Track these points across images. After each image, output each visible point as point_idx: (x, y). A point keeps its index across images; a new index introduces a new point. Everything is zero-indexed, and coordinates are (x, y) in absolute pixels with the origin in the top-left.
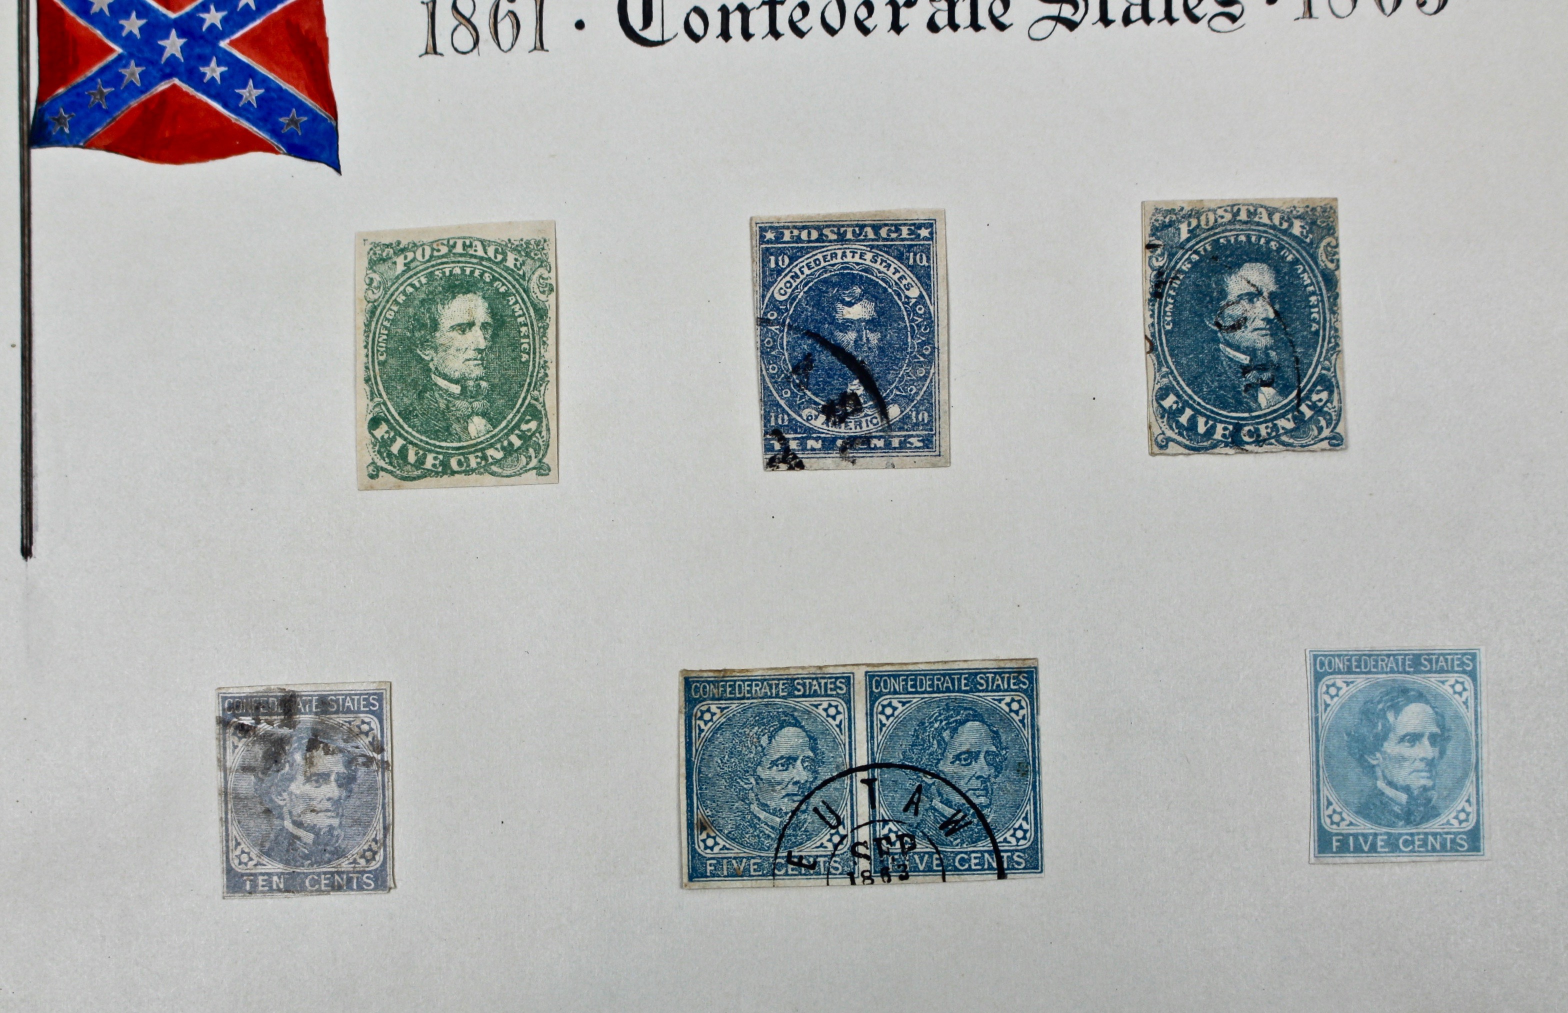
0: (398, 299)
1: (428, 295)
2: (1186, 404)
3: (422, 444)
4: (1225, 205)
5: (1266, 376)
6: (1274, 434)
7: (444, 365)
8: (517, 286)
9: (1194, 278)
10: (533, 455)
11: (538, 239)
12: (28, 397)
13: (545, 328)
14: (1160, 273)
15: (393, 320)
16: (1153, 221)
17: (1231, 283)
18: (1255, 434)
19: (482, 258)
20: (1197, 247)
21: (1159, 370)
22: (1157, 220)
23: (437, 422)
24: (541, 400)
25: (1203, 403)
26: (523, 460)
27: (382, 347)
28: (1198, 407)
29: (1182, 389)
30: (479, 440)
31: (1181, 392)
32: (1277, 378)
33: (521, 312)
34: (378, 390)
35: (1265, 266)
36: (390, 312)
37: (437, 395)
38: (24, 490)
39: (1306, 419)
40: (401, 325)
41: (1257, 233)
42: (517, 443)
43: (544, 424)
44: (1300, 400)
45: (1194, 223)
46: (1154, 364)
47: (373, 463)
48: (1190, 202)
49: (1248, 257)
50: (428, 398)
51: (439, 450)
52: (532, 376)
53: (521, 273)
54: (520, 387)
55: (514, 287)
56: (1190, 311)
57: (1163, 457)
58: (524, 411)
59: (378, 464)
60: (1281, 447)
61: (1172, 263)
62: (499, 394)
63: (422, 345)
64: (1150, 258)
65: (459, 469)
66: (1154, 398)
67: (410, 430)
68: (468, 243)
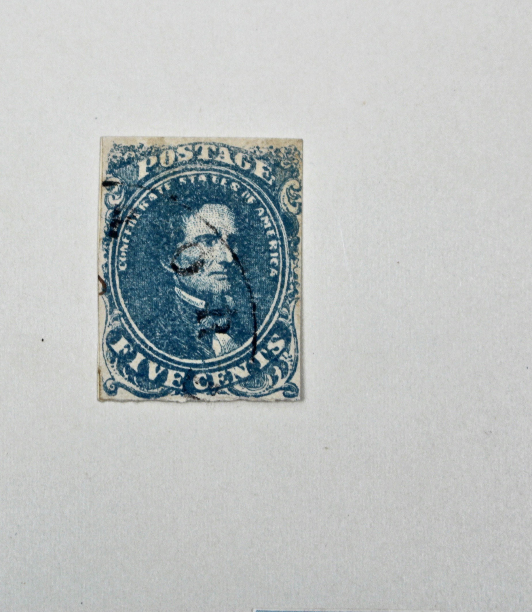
2: (138, 349)
4: (186, 143)
5: (221, 322)
6: (227, 382)
9: (150, 218)
14: (116, 211)
16: (111, 157)
17: (189, 224)
18: (208, 382)
20: (155, 186)
21: (111, 312)
22: (115, 157)
25: (155, 348)
28: (150, 353)
29: (134, 332)
31: (133, 336)
32: (233, 324)
35: (225, 208)
39: (261, 368)
41: (218, 173)
44: (255, 348)
45: (153, 160)
46: (106, 306)
48: (150, 139)
49: (207, 197)
56: (146, 252)
57: (112, 403)
60: (234, 396)
61: (129, 202)
64: (107, 196)
66: (105, 341)
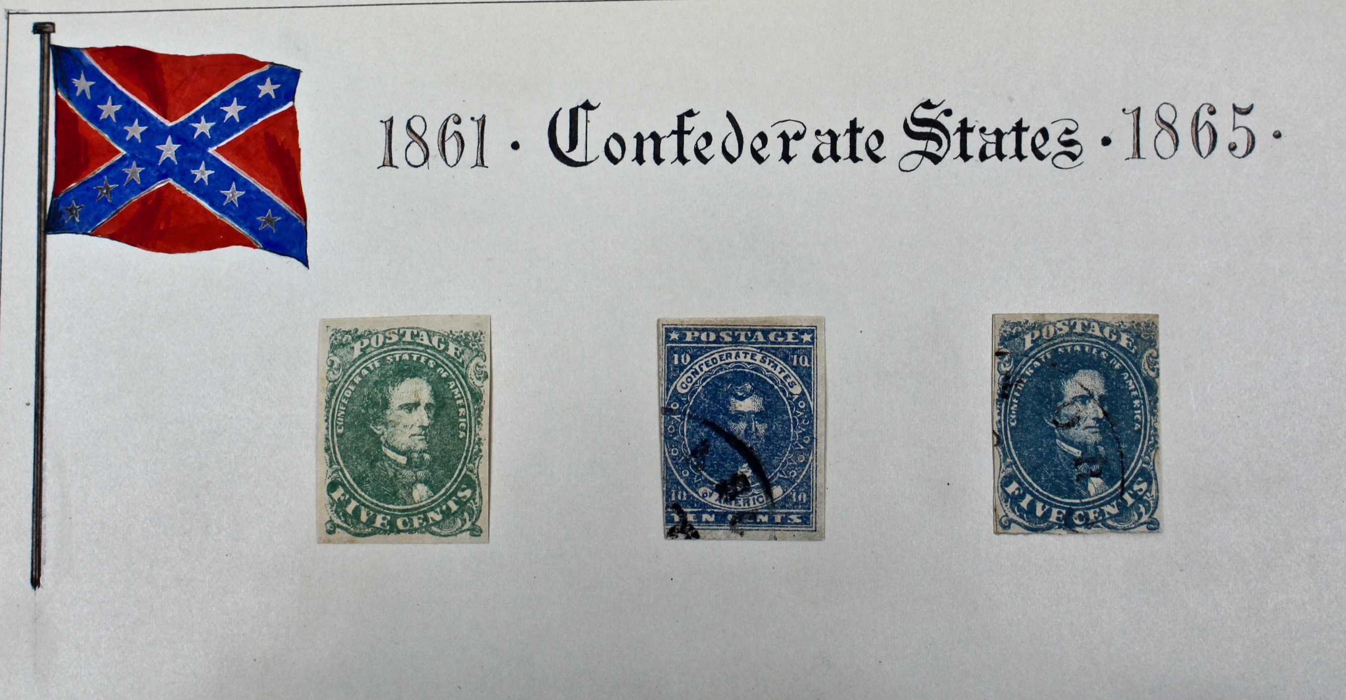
0: (355, 380)
1: (380, 378)
2: (1027, 491)
4: (1063, 318)
5: (1095, 468)
6: (1101, 518)
7: (392, 439)
8: (457, 372)
9: (1035, 382)
10: (468, 518)
11: (476, 331)
13: (481, 409)
14: (1007, 377)
15: (350, 398)
16: (1002, 332)
17: (1067, 387)
18: (1084, 518)
19: (427, 347)
20: (1039, 355)
21: (1004, 461)
22: (1005, 331)
23: (386, 487)
24: (475, 471)
25: (1041, 490)
26: (459, 522)
27: (340, 421)
28: (1037, 494)
29: (1023, 477)
30: (422, 504)
31: (1023, 480)
32: (1105, 470)
33: (459, 396)
34: (336, 459)
35: (1096, 373)
36: (348, 391)
37: (386, 465)
39: (1128, 506)
40: (357, 402)
41: (1090, 344)
42: (454, 507)
43: (477, 492)
44: (1123, 489)
45: (1037, 334)
46: (1000, 456)
47: (331, 521)
48: (1034, 315)
49: (1081, 365)
50: (378, 466)
52: (468, 451)
53: (460, 360)
54: (457, 460)
55: (454, 373)
56: (1032, 410)
57: (1006, 536)
58: (461, 481)
59: (335, 522)
60: (1107, 529)
61: (1018, 369)
63: (375, 420)
64: (999, 364)
65: (404, 529)
66: (999, 485)
68: (416, 333)
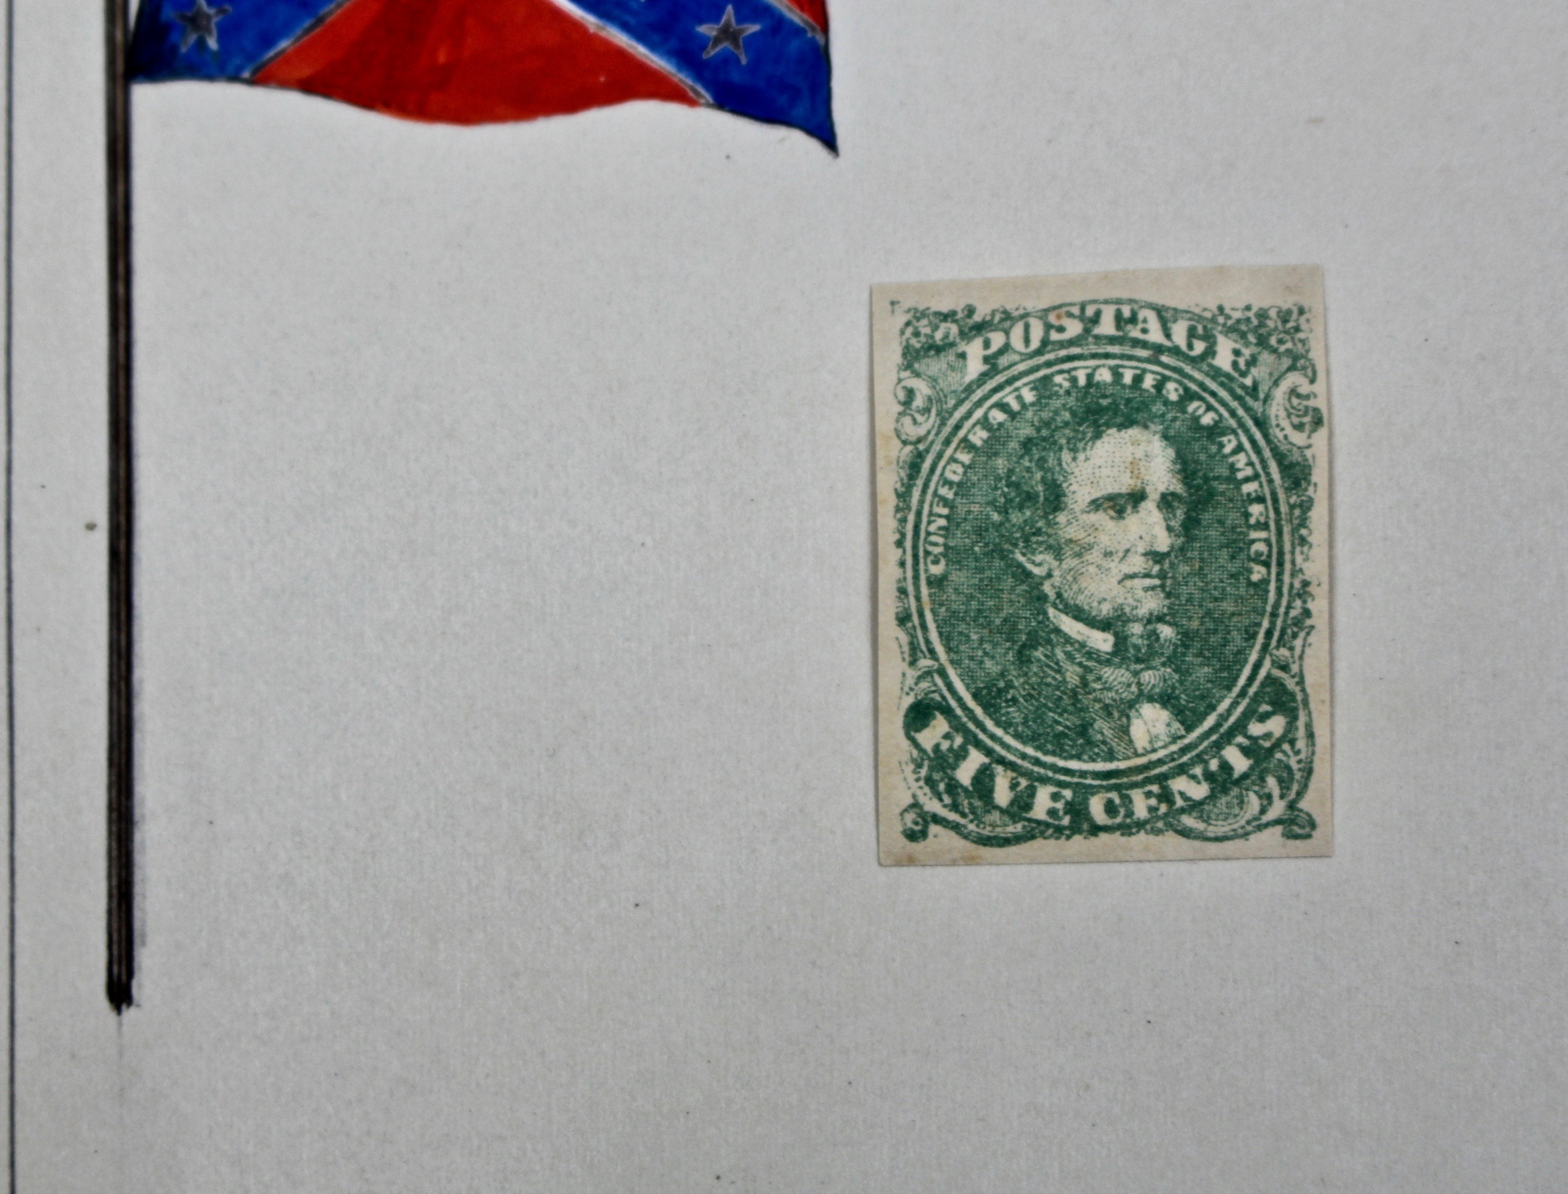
0: (971, 437)
1: (1038, 430)
3: (1026, 764)
7: (1075, 587)
8: (1241, 412)
10: (1276, 792)
11: (1285, 307)
12: (123, 643)
13: (1306, 506)
15: (960, 484)
19: (1159, 349)
23: (1061, 715)
24: (1295, 668)
26: (1254, 803)
27: (936, 544)
30: (1154, 757)
33: (1249, 472)
34: (928, 642)
36: (954, 466)
37: (1060, 655)
38: (115, 853)
40: (980, 494)
42: (1240, 764)
43: (1301, 723)
47: (915, 805)
50: (1039, 660)
51: (1062, 778)
52: (1274, 615)
53: (1248, 382)
54: (1247, 640)
55: (1233, 413)
58: (1256, 694)
59: (926, 808)
62: (1200, 654)
63: (1027, 541)
65: (1109, 822)
67: (999, 732)
68: (1126, 312)
